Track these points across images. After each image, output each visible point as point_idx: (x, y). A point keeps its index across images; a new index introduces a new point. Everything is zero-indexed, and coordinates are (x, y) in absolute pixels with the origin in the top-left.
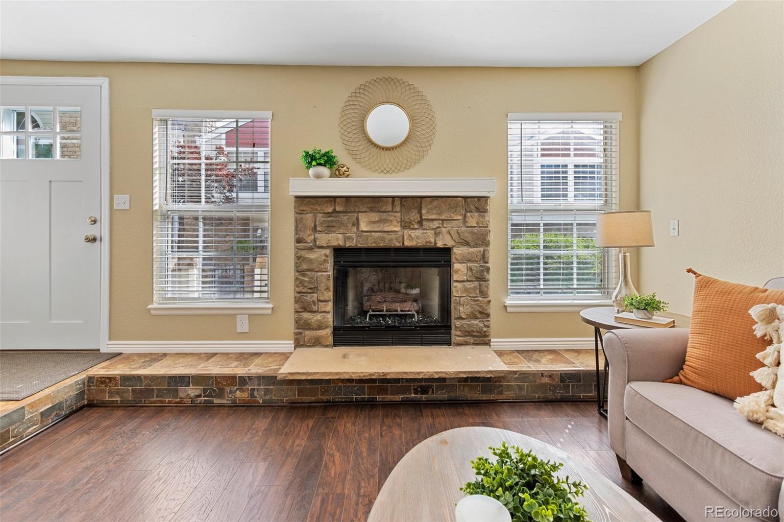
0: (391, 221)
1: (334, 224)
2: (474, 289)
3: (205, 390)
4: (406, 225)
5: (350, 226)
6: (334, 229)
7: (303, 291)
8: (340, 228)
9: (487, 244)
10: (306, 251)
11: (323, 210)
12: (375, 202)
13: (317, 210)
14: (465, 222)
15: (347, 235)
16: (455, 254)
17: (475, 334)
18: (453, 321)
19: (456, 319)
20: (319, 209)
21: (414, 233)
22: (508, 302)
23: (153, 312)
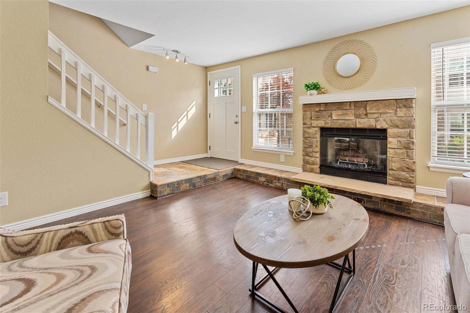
0: (349, 114)
1: (320, 116)
2: (403, 153)
3: (267, 180)
4: (357, 116)
5: (327, 117)
6: (320, 119)
7: (306, 146)
8: (323, 118)
9: (413, 127)
10: (307, 129)
11: (315, 110)
12: (340, 105)
13: (312, 110)
14: (396, 114)
15: (326, 121)
16: (389, 132)
17: (403, 180)
18: (388, 171)
19: (390, 169)
20: (313, 109)
21: (362, 121)
22: (430, 164)
23: (253, 150)
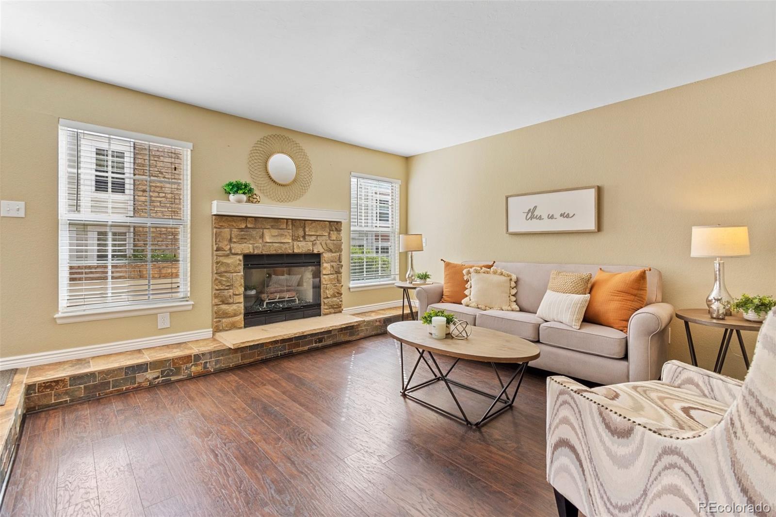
0: (286, 236)
1: (246, 237)
2: (334, 279)
3: (162, 372)
4: (295, 239)
5: (258, 238)
6: (245, 241)
7: (222, 288)
8: (250, 240)
9: (340, 250)
10: (223, 257)
11: (238, 226)
12: (275, 222)
13: (233, 226)
14: (329, 237)
15: (255, 245)
16: (324, 257)
17: (335, 306)
18: (322, 300)
19: (324, 298)
20: (235, 225)
21: (300, 244)
22: (351, 286)
23: (59, 321)
